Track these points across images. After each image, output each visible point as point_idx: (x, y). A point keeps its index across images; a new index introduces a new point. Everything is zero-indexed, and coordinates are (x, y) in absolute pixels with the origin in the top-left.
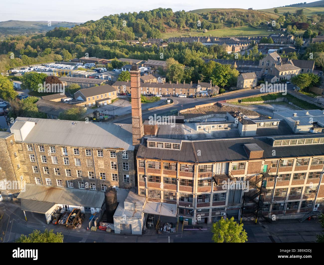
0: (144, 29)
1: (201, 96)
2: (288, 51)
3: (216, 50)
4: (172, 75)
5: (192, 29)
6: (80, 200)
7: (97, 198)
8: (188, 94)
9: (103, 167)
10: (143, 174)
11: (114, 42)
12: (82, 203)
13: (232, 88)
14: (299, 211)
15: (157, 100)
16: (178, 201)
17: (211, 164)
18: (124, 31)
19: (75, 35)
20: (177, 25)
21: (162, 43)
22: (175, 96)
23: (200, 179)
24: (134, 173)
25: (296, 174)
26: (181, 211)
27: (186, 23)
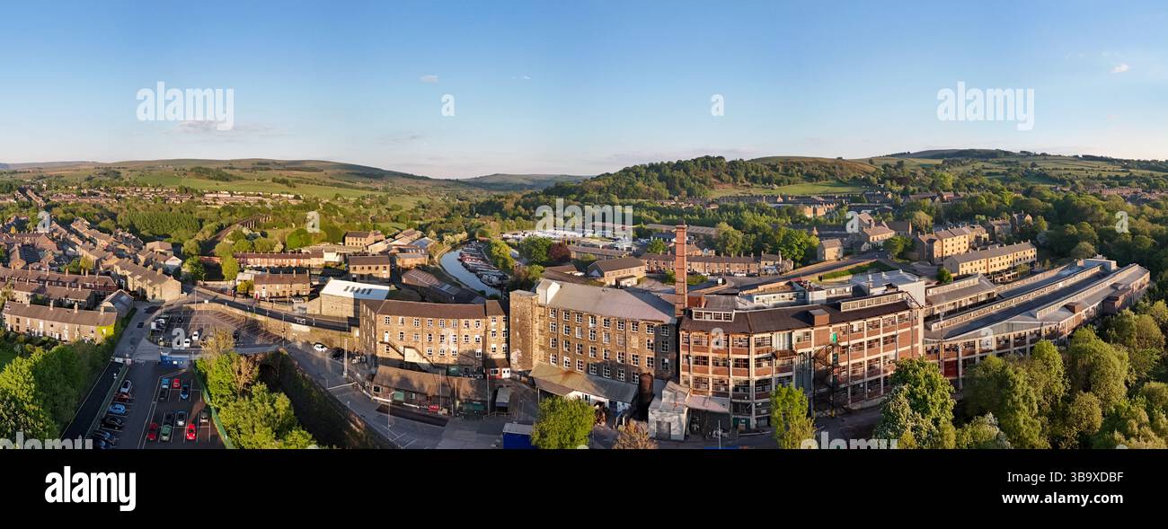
0: (682, 185)
1: (766, 274)
2: (883, 211)
3: (789, 212)
4: (725, 245)
5: (755, 185)
6: (604, 391)
7: (626, 391)
8: (748, 271)
9: (637, 347)
10: (687, 353)
11: (640, 203)
12: (607, 396)
13: (811, 262)
14: (882, 392)
15: (702, 281)
16: (731, 392)
17: (769, 335)
18: (653, 187)
19: (583, 192)
20: (732, 179)
21: (709, 204)
22: (729, 274)
23: (757, 356)
24: (675, 355)
25: (870, 342)
26: (736, 407)
27: (746, 177)
